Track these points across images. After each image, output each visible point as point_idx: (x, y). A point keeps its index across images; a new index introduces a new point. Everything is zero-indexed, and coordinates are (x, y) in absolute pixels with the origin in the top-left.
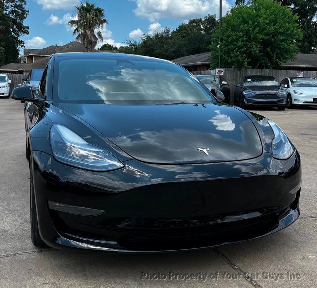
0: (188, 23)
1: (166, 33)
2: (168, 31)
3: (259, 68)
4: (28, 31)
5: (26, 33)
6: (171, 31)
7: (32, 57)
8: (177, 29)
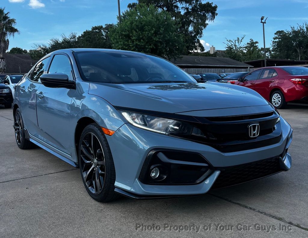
0: (91, 30)
1: (73, 38)
2: (74, 37)
6: (77, 36)
8: (82, 34)
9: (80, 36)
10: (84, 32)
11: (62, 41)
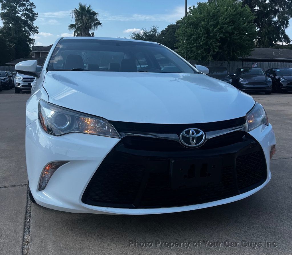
0: (175, 24)
2: (155, 30)
3: (219, 60)
4: (37, 31)
5: (36, 32)
7: (39, 52)
8: (166, 28)
9: (164, 29)
10: (168, 26)
11: (143, 35)
